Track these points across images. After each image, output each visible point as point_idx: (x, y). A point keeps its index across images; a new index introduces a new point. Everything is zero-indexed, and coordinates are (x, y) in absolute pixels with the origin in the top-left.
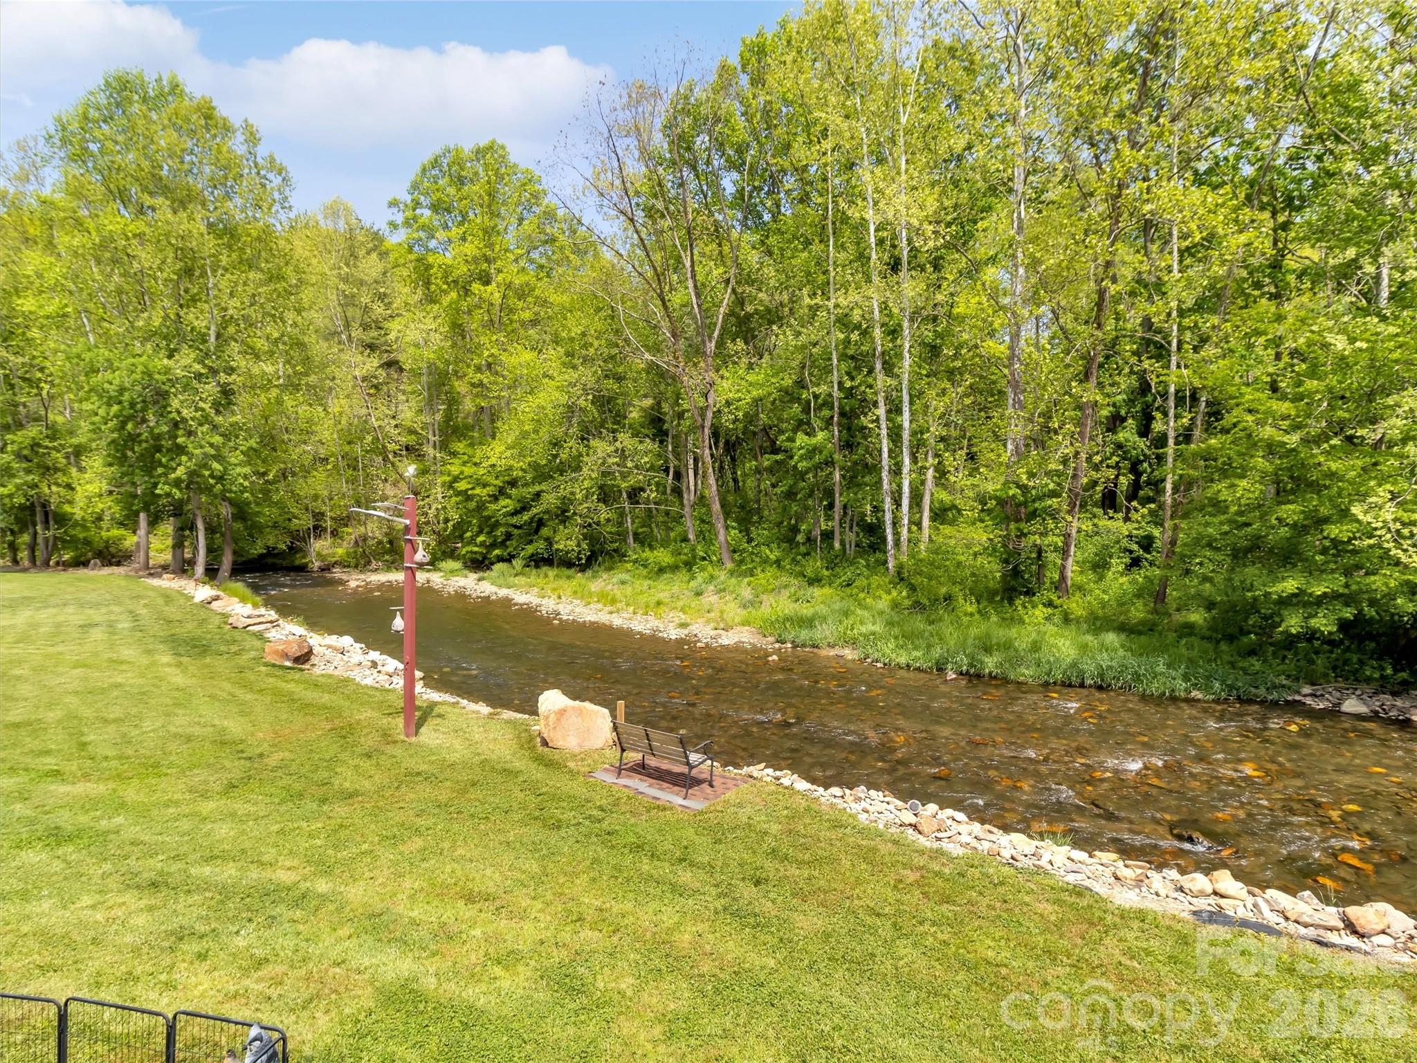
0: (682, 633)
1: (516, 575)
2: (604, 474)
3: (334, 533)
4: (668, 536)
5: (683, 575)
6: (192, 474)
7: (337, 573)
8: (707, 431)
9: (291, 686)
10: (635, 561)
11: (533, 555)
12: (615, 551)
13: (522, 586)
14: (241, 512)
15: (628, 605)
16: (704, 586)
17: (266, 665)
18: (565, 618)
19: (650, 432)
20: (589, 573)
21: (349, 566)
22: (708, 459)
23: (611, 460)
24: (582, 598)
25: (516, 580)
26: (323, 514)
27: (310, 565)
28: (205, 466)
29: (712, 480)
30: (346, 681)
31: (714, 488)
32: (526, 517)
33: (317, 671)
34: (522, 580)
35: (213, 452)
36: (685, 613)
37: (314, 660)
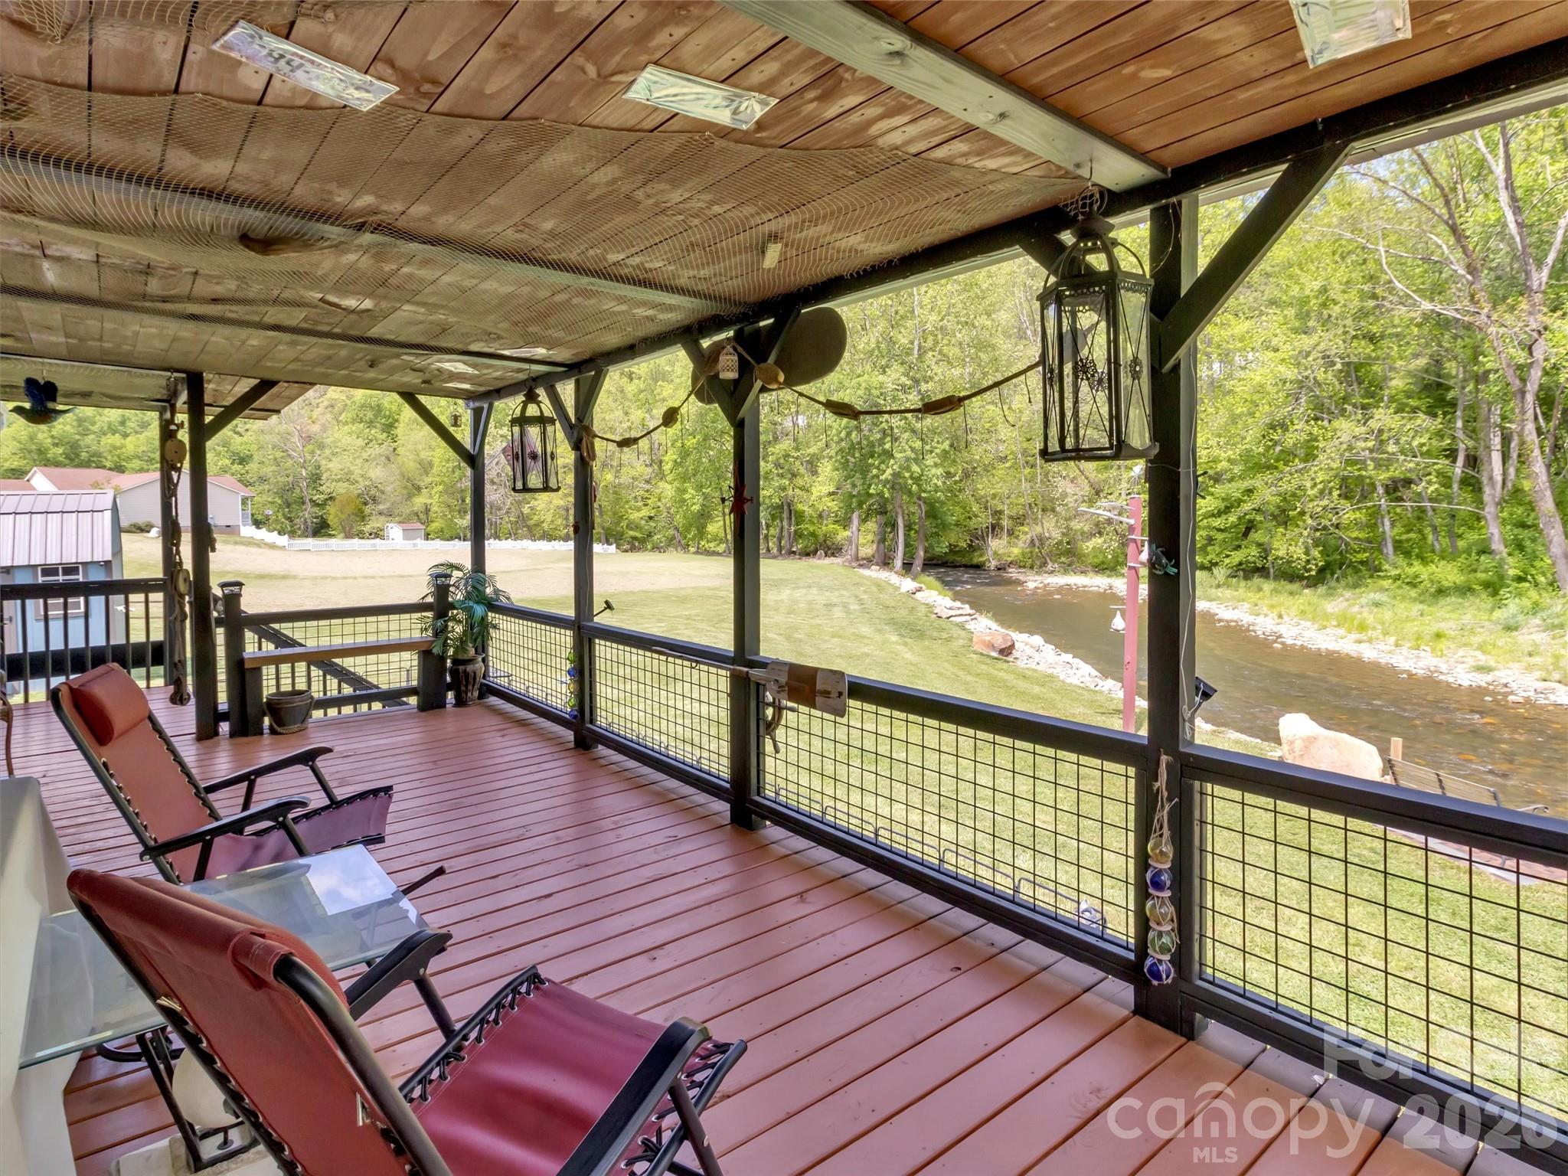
0: (1482, 680)
1: (1218, 586)
2: (1350, 462)
3: (1011, 533)
4: (1454, 546)
5: (1484, 601)
6: (896, 475)
7: (1013, 573)
8: (1530, 398)
9: (1002, 674)
10: (1397, 578)
11: (1240, 564)
12: (1362, 563)
13: (1228, 600)
14: (933, 512)
15: (1386, 633)
16: (1520, 618)
17: (975, 653)
18: (1289, 642)
19: (1423, 403)
20: (1322, 589)
21: (1024, 567)
22: (1531, 436)
23: (1361, 444)
24: (1314, 620)
25: (1219, 592)
26: (1001, 512)
27: (988, 565)
28: (908, 469)
29: (1539, 467)
30: (1051, 677)
31: (1543, 477)
32: (1232, 519)
33: (1021, 664)
34: (1228, 593)
35: (913, 456)
36: (1484, 652)
37: (1015, 653)
